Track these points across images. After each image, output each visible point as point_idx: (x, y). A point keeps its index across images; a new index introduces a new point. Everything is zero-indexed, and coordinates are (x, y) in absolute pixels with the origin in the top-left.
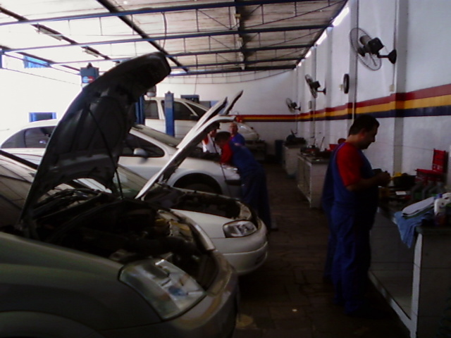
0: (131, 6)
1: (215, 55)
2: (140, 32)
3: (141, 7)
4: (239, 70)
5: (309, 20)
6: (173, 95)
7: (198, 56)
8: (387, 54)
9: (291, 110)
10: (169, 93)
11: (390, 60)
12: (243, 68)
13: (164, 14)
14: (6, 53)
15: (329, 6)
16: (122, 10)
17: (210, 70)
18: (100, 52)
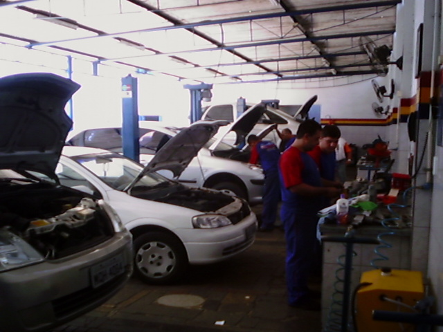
0: (193, 19)
1: (295, 61)
2: (214, 42)
3: (203, 20)
4: (330, 75)
5: (376, 25)
6: (244, 100)
7: (279, 62)
8: (395, 61)
9: (377, 115)
10: (241, 98)
11: (398, 66)
12: (334, 73)
13: (221, 26)
14: (101, 62)
15: (377, 13)
16: (186, 23)
17: (304, 75)
18: (188, 61)
